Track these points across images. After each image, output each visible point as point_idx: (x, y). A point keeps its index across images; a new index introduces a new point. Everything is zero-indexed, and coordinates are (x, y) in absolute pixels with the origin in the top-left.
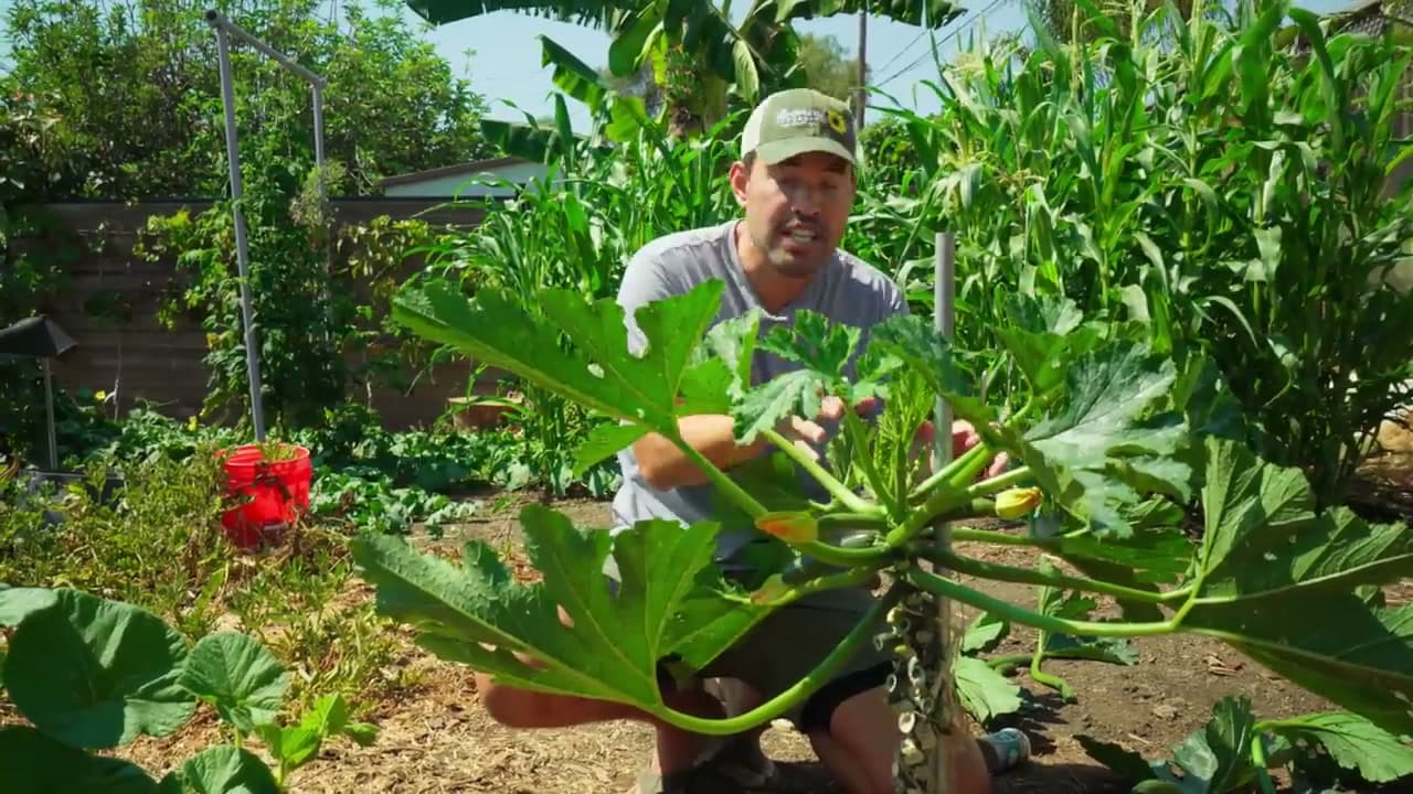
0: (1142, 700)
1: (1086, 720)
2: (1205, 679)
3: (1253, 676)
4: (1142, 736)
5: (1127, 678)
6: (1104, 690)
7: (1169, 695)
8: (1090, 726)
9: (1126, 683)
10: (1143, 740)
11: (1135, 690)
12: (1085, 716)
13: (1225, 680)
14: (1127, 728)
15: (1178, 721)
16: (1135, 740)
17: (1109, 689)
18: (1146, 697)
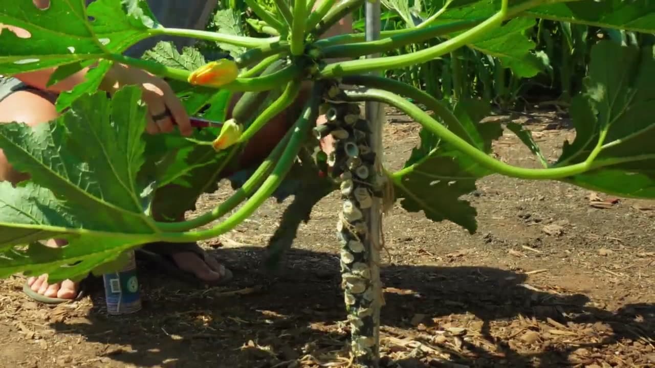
0: (534, 223)
1: (487, 237)
2: (586, 210)
3: (626, 208)
4: (534, 247)
5: (521, 209)
6: (502, 217)
7: (556, 219)
8: (490, 241)
9: (520, 212)
10: (535, 250)
11: (528, 217)
12: (486, 234)
13: (604, 211)
14: (522, 242)
15: (564, 236)
16: (527, 250)
17: (506, 217)
18: (537, 221)
